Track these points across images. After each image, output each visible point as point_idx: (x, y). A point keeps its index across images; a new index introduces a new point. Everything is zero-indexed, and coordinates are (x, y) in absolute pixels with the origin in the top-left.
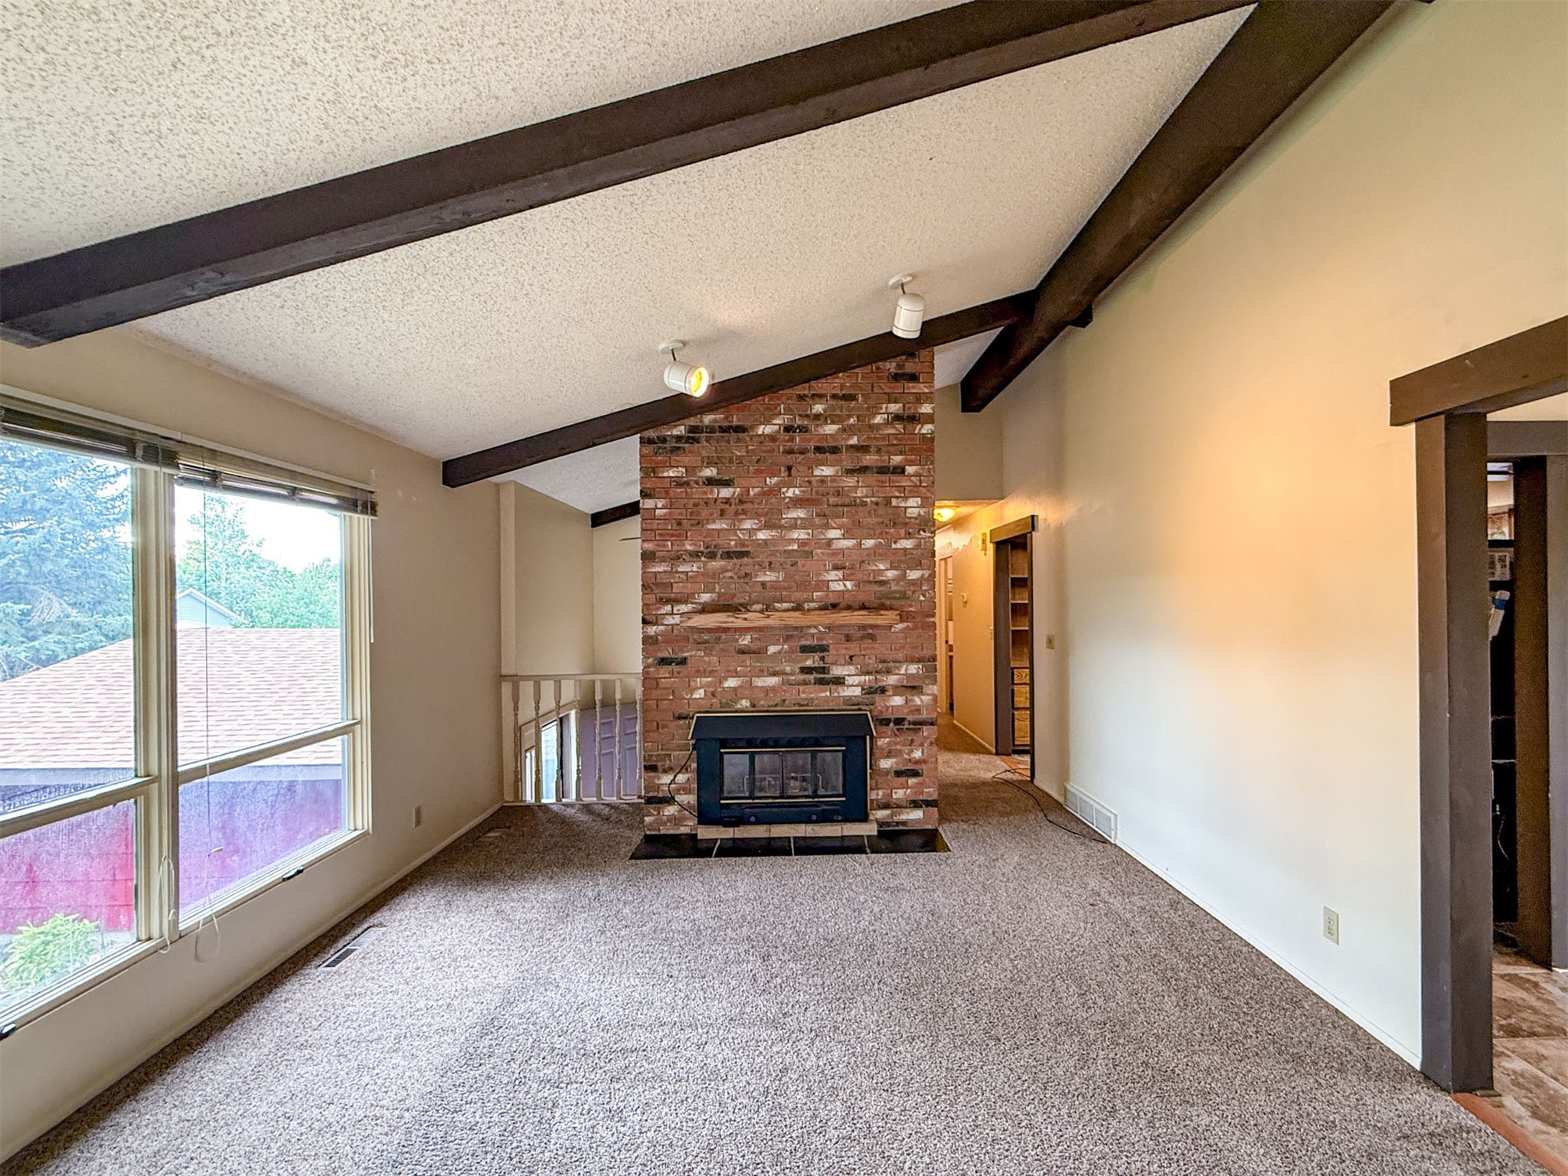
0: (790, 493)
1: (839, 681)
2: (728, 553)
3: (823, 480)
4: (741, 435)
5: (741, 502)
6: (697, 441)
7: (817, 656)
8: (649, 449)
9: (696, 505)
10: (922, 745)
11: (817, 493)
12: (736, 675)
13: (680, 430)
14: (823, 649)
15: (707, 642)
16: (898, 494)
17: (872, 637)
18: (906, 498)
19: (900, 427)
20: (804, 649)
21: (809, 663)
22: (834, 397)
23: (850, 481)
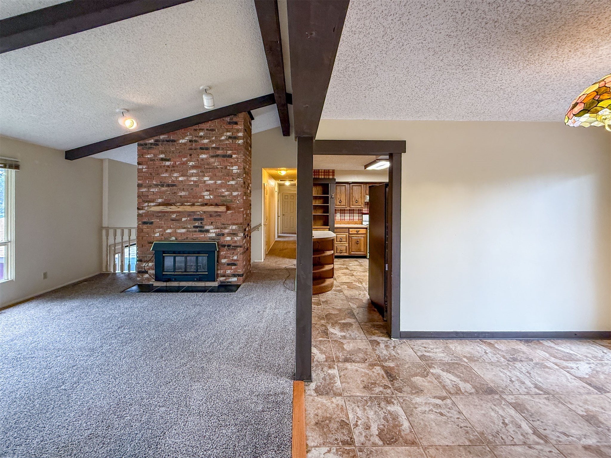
0: (191, 164)
1: (208, 231)
2: (168, 185)
3: (202, 160)
4: (173, 143)
5: (173, 167)
6: (157, 145)
7: (199, 222)
8: (141, 147)
9: (157, 168)
10: (237, 254)
11: (200, 164)
12: (171, 228)
13: (152, 141)
14: (202, 219)
15: (160, 216)
16: (229, 165)
17: (220, 216)
18: (232, 166)
19: (231, 141)
20: (195, 220)
21: (197, 224)
22: (207, 130)
23: (212, 160)
